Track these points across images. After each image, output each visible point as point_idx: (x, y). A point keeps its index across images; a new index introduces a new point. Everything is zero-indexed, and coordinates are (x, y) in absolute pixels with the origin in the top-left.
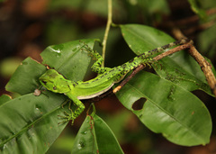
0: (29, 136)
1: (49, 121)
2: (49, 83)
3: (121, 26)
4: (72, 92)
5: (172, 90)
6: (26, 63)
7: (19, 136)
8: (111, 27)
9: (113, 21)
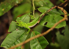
0: (17, 42)
1: (22, 36)
2: (19, 24)
3: (38, 9)
4: (26, 26)
5: (54, 17)
6: (12, 23)
7: (15, 42)
8: (35, 10)
9: (35, 8)
